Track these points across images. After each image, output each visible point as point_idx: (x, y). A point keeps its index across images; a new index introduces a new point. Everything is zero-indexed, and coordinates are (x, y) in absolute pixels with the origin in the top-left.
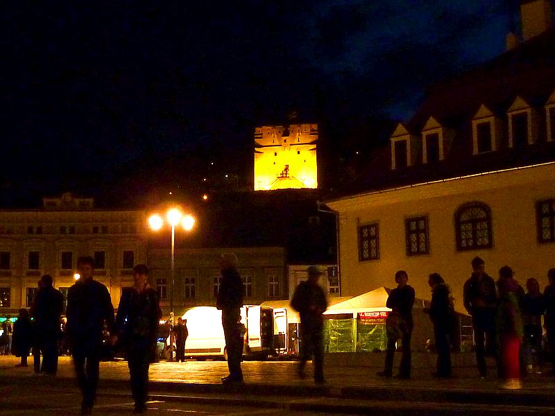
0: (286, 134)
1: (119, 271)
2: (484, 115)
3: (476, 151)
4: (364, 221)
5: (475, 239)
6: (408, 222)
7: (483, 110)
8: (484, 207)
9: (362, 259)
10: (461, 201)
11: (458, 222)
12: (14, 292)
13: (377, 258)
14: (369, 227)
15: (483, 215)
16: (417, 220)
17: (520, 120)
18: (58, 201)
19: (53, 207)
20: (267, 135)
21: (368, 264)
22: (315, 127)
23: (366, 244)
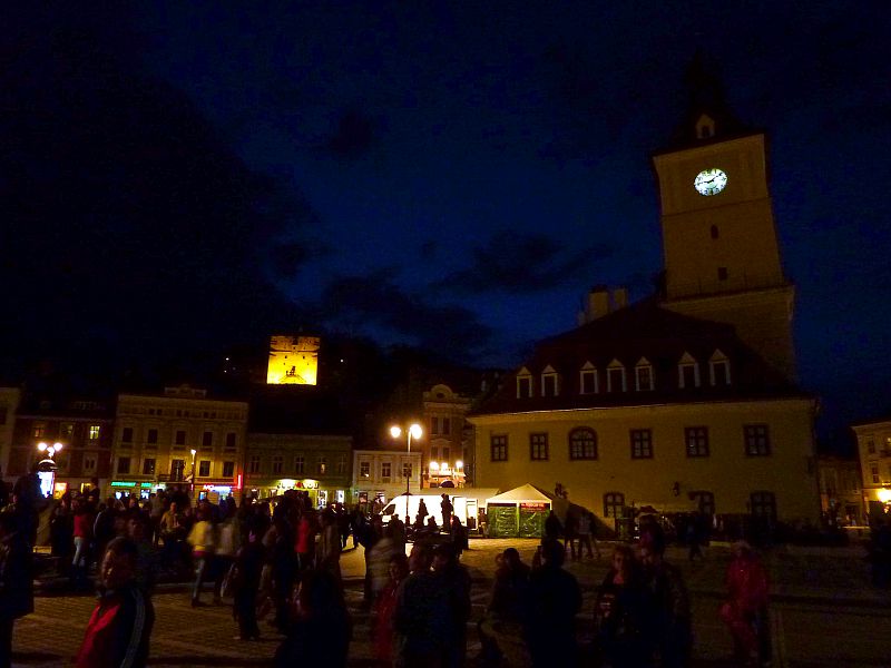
0: (295, 343)
1: (223, 449)
2: (588, 367)
3: (582, 392)
4: (495, 433)
5: (584, 452)
6: (532, 436)
7: (589, 365)
8: (591, 430)
9: (493, 460)
10: (572, 426)
11: (571, 440)
12: (133, 461)
13: (506, 459)
14: (499, 438)
15: (590, 436)
16: (538, 435)
17: (616, 375)
18: (178, 390)
19: (172, 395)
20: (280, 342)
21: (501, 464)
22: (318, 340)
23: (496, 449)
